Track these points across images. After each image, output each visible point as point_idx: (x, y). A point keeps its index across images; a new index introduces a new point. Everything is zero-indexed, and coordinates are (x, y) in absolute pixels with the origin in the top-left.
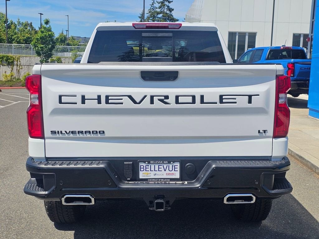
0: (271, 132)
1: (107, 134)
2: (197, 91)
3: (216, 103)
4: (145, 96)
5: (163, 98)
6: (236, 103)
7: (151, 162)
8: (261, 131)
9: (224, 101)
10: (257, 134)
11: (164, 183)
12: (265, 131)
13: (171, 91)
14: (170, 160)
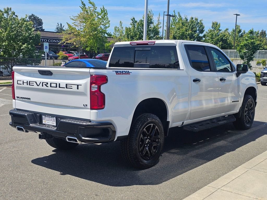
0: (89, 106)
1: (31, 100)
2: (58, 81)
3: (64, 88)
4: (41, 82)
5: (46, 84)
6: (72, 88)
7: (46, 116)
8: (85, 105)
9: (68, 87)
10: (83, 107)
11: (45, 126)
12: (86, 105)
13: (49, 81)
14: (52, 116)
